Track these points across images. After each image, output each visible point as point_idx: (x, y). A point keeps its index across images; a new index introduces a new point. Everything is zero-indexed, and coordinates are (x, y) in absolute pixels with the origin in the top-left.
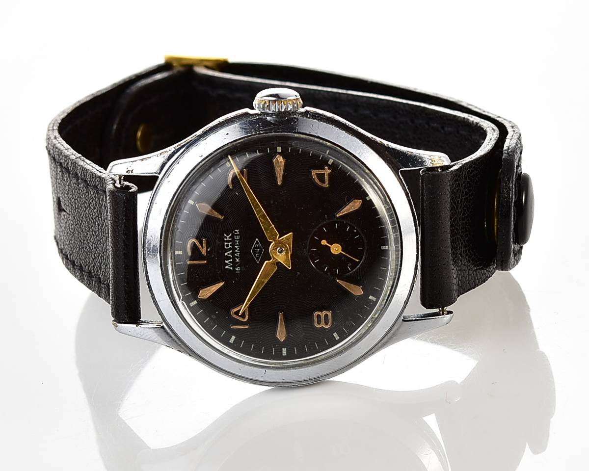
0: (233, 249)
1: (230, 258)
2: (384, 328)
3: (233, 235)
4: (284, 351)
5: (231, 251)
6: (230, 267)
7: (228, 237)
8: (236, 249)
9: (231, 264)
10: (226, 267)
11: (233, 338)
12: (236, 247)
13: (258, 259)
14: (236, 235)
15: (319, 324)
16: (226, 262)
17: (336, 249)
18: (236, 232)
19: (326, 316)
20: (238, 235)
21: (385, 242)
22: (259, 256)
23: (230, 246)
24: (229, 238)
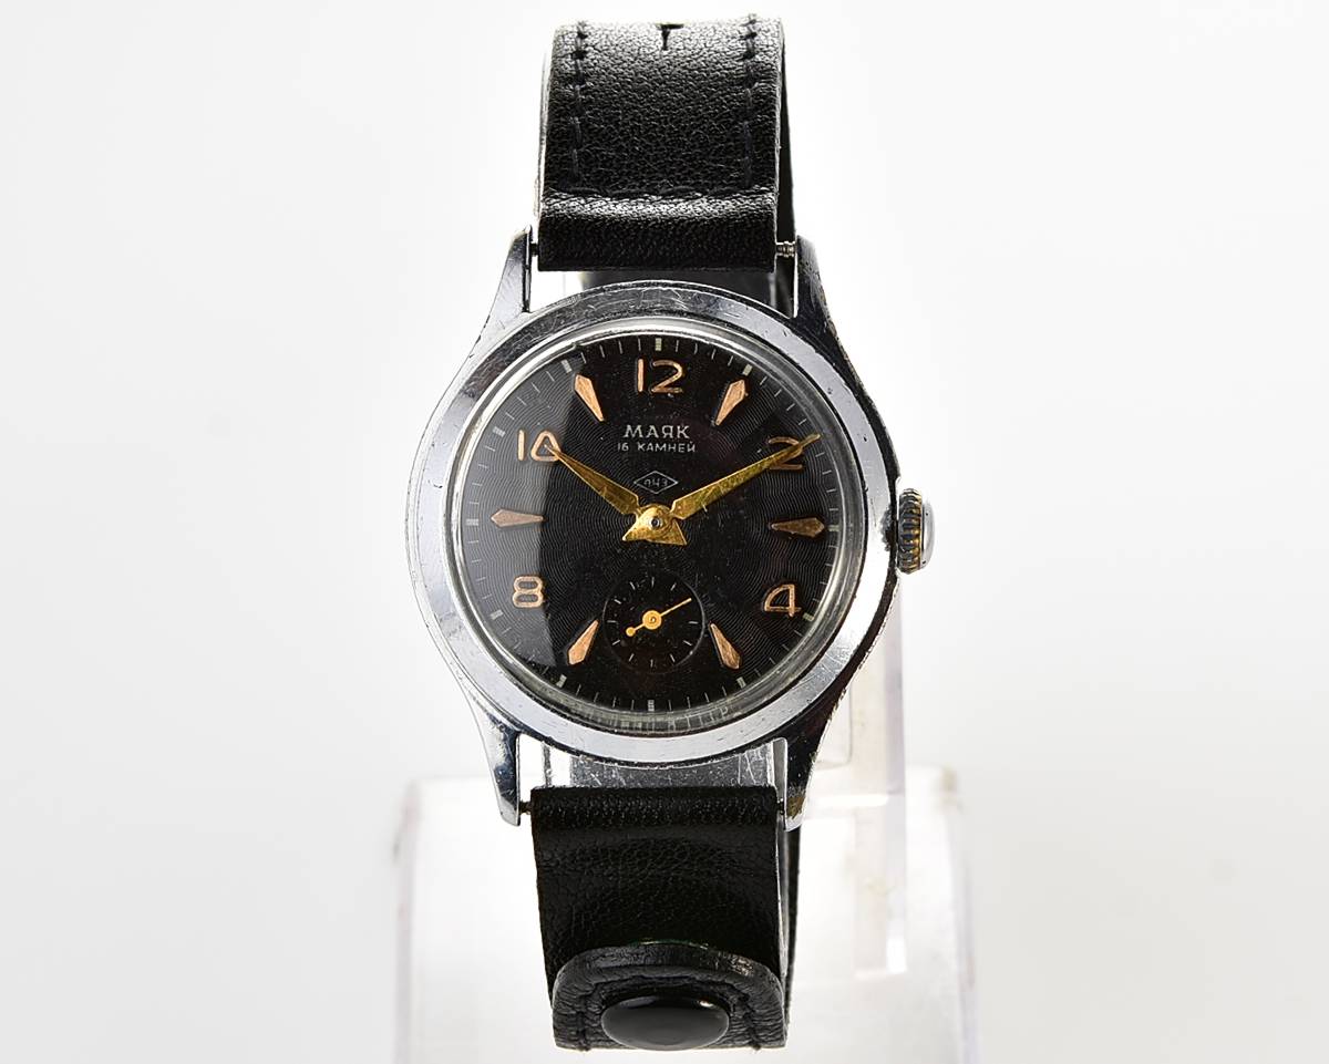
0: (661, 441)
1: (645, 433)
2: (508, 699)
3: (686, 441)
4: (474, 522)
5: (657, 436)
6: (629, 434)
7: (683, 432)
8: (661, 445)
9: (633, 436)
10: (629, 427)
11: (502, 433)
12: (665, 446)
13: (642, 482)
14: (685, 446)
15: (521, 584)
16: (639, 427)
17: (652, 620)
18: (691, 447)
19: (534, 599)
20: (686, 449)
21: (661, 707)
22: (647, 486)
23: (666, 434)
24: (681, 435)
